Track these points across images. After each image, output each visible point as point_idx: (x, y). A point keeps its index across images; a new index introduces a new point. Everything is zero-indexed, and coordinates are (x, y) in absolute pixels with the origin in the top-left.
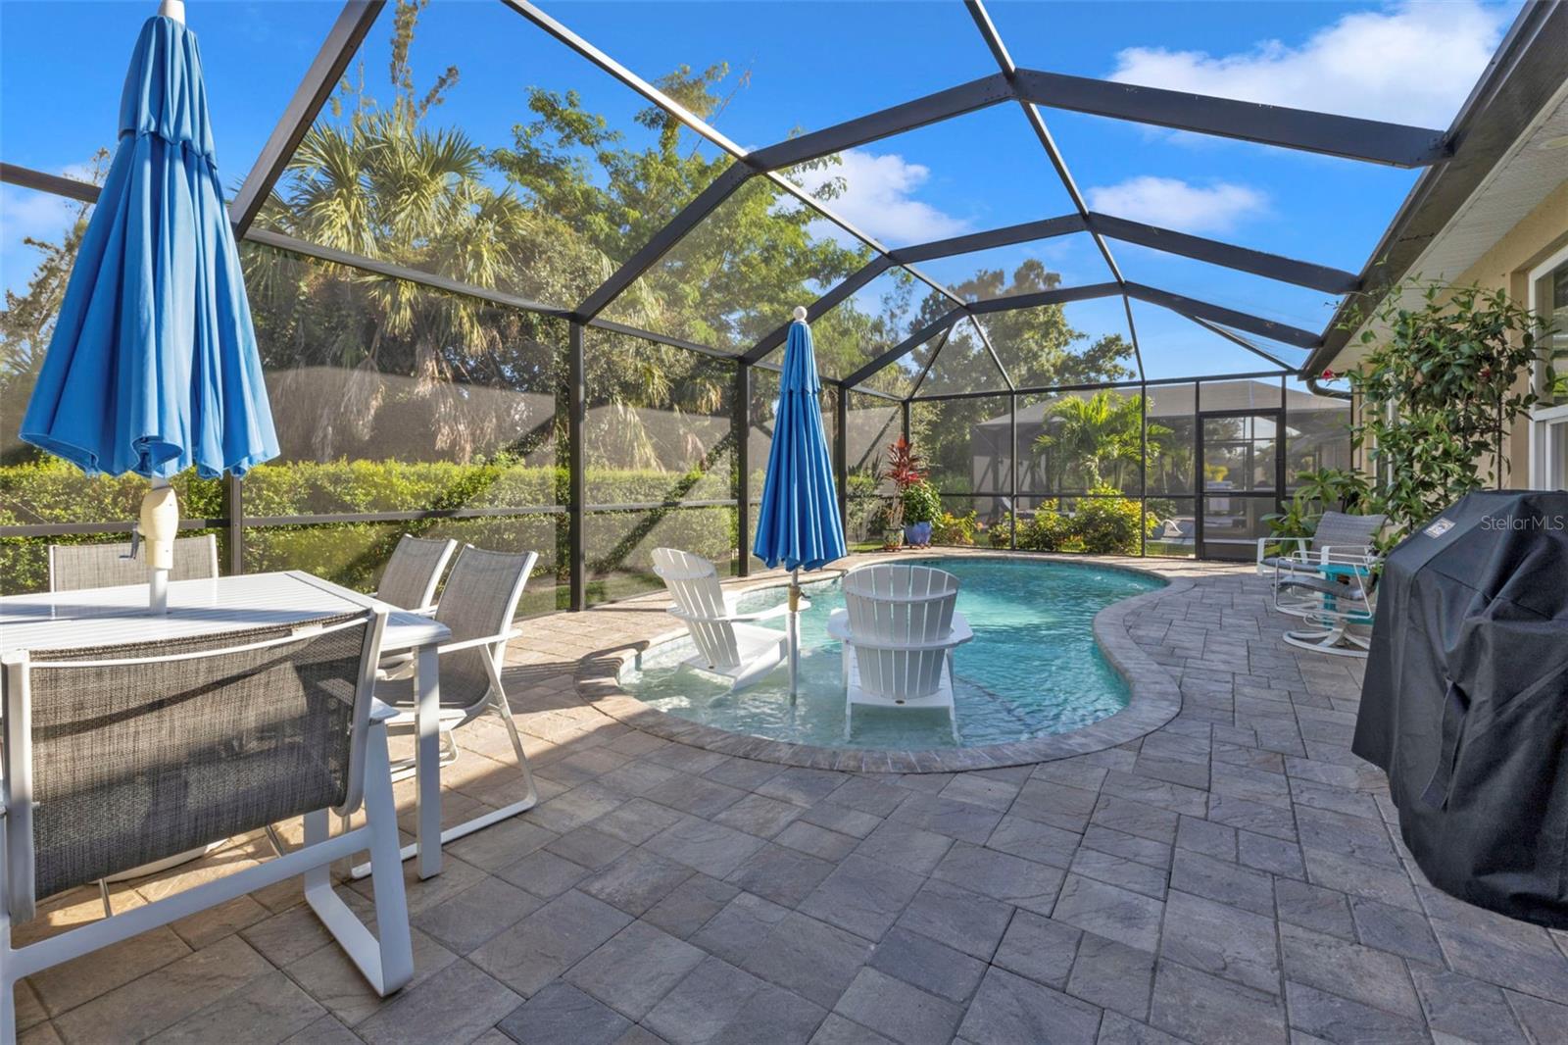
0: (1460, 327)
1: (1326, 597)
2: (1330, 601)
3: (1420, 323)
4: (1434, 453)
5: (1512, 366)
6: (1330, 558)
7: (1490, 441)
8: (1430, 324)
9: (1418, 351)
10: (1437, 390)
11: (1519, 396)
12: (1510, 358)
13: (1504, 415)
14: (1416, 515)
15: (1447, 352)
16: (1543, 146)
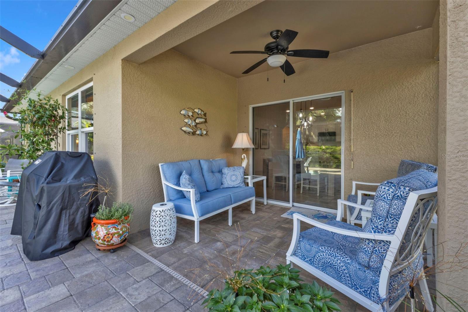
0: (47, 107)
1: (9, 188)
2: (10, 189)
3: (36, 103)
4: (39, 141)
5: (60, 119)
6: (10, 174)
7: (55, 138)
8: (39, 104)
9: (35, 111)
10: (40, 123)
11: (62, 127)
12: (60, 117)
13: (58, 132)
14: (35, 158)
15: (43, 113)
16: (66, 66)
